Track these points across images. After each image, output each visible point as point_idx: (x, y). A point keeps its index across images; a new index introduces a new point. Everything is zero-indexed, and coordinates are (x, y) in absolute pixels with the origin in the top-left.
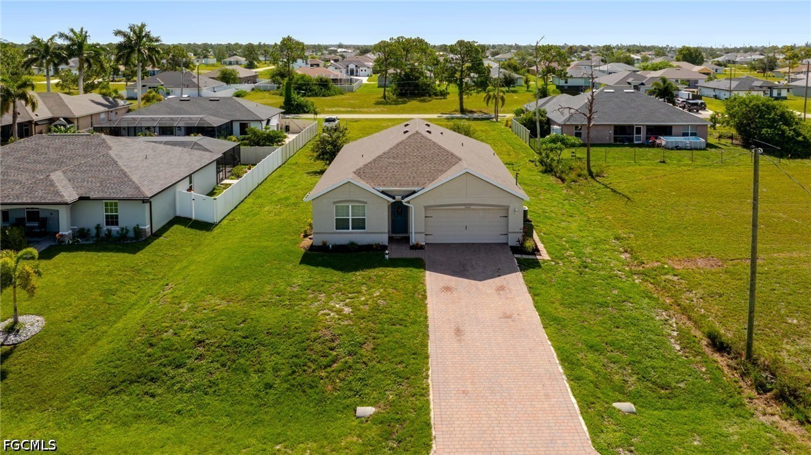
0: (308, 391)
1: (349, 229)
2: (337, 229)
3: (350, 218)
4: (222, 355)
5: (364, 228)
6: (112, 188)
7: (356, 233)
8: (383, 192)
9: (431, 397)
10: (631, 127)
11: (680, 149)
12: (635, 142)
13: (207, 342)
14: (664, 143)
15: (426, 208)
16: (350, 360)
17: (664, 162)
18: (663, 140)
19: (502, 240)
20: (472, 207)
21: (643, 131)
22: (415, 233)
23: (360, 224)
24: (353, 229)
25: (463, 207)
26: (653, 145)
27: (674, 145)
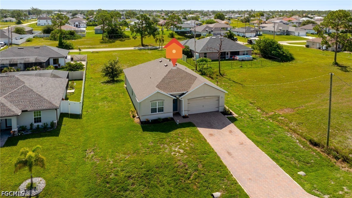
0: (188, 190)
1: (156, 112)
2: (151, 113)
3: (157, 107)
4: (142, 181)
5: (163, 111)
6: (37, 104)
7: (160, 114)
8: (171, 95)
9: (239, 184)
10: (225, 52)
11: (244, 61)
12: (226, 58)
13: (132, 176)
14: (238, 59)
15: (188, 100)
16: (196, 173)
17: (242, 67)
18: (238, 57)
19: (217, 110)
20: (206, 98)
21: (229, 54)
22: (184, 111)
23: (161, 110)
24: (158, 112)
25: (203, 98)
26: (234, 60)
27: (242, 59)
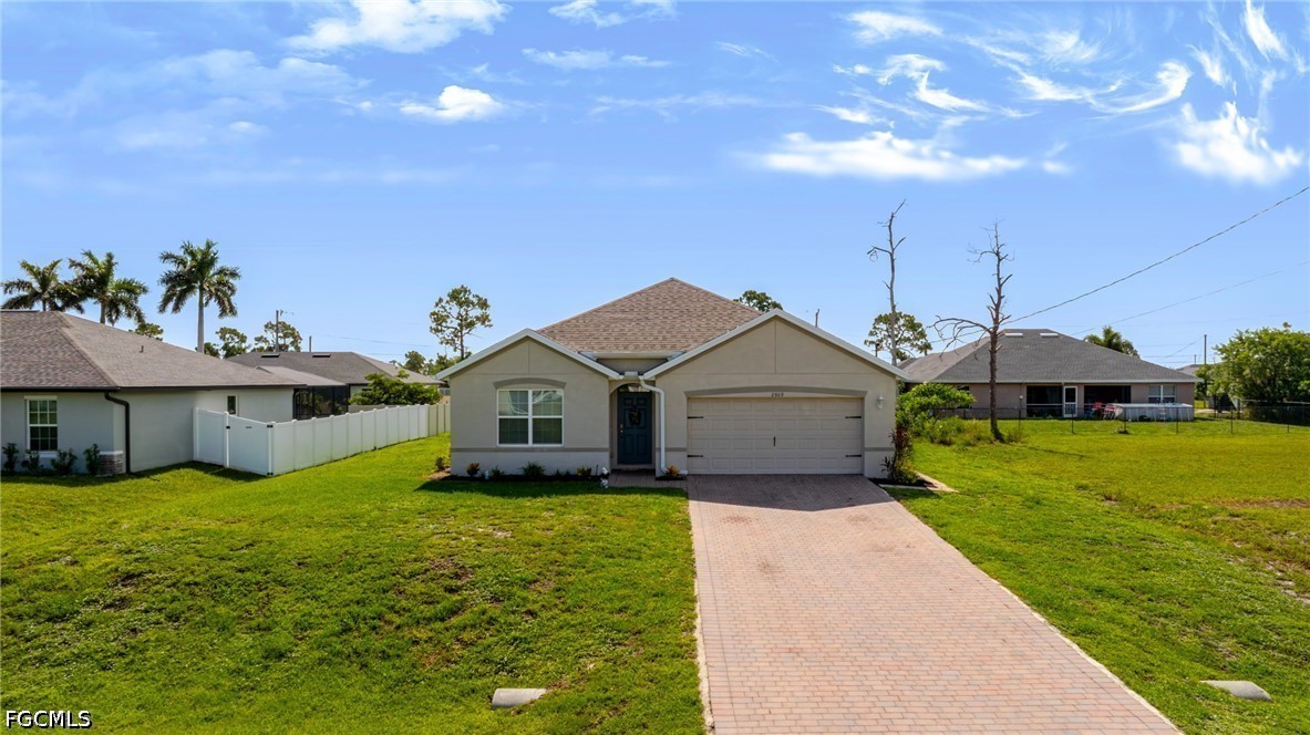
1: (527, 442)
2: (500, 442)
3: (530, 417)
5: (560, 442)
7: (542, 450)
8: (599, 360)
10: (1057, 388)
11: (1149, 420)
14: (1118, 412)
15: (692, 397)
17: (1126, 432)
18: (1118, 408)
19: (850, 467)
20: (786, 394)
21: (1079, 395)
22: (667, 450)
23: (549, 431)
24: (534, 442)
25: (769, 394)
27: (1138, 415)
